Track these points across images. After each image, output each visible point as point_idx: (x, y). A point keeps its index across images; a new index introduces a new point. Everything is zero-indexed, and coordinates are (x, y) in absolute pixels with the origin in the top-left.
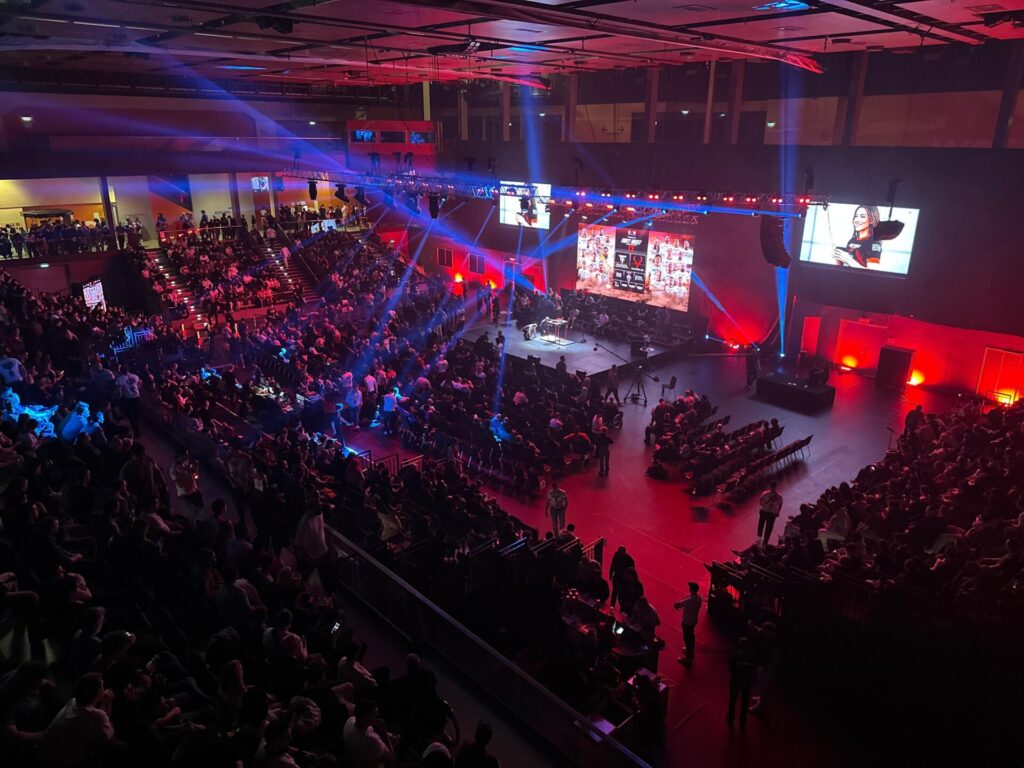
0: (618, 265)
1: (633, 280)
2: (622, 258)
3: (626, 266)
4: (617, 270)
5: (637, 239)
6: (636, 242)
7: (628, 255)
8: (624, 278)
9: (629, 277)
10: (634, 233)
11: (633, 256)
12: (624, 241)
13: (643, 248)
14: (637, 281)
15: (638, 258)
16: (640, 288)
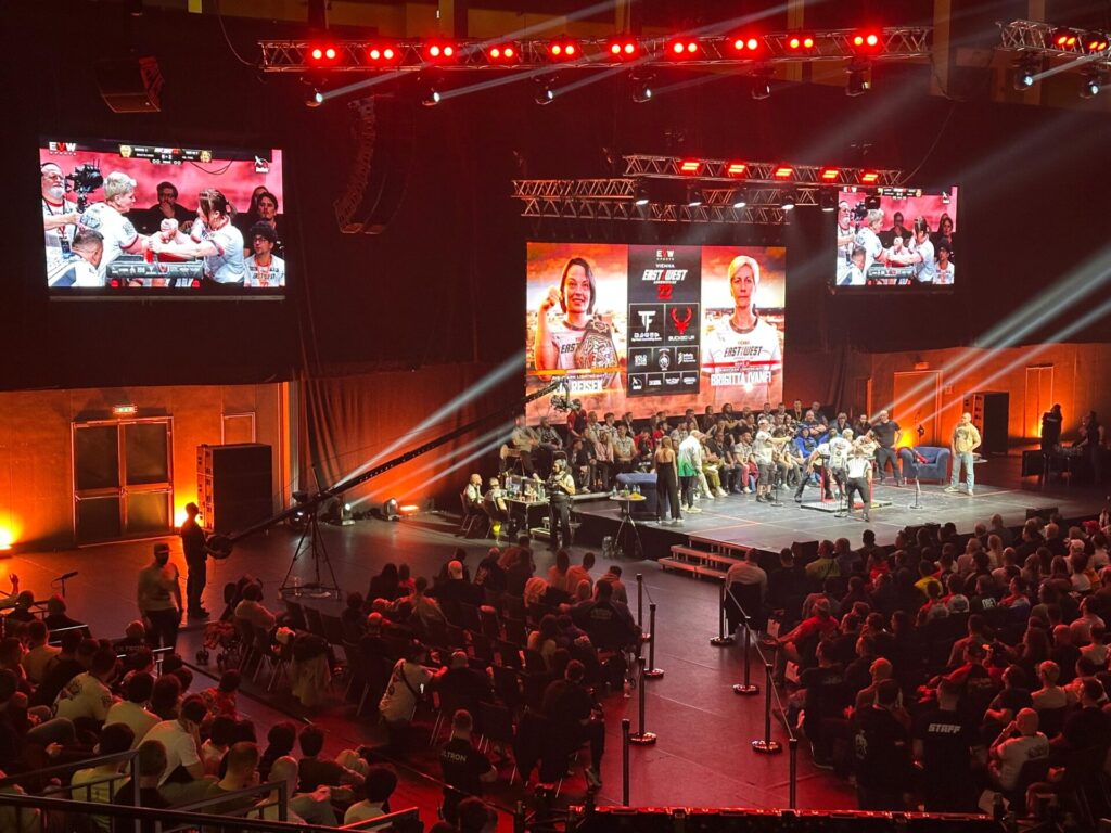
0: (637, 337)
1: (673, 365)
2: (646, 317)
3: (655, 336)
4: (635, 348)
5: (678, 267)
6: (675, 276)
7: (659, 309)
8: (653, 366)
9: (664, 360)
10: (671, 254)
11: (669, 310)
12: (650, 275)
13: (692, 284)
14: (685, 366)
15: (682, 312)
16: (688, 381)
